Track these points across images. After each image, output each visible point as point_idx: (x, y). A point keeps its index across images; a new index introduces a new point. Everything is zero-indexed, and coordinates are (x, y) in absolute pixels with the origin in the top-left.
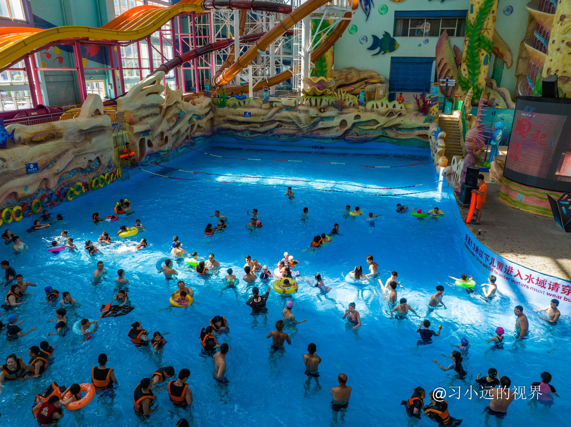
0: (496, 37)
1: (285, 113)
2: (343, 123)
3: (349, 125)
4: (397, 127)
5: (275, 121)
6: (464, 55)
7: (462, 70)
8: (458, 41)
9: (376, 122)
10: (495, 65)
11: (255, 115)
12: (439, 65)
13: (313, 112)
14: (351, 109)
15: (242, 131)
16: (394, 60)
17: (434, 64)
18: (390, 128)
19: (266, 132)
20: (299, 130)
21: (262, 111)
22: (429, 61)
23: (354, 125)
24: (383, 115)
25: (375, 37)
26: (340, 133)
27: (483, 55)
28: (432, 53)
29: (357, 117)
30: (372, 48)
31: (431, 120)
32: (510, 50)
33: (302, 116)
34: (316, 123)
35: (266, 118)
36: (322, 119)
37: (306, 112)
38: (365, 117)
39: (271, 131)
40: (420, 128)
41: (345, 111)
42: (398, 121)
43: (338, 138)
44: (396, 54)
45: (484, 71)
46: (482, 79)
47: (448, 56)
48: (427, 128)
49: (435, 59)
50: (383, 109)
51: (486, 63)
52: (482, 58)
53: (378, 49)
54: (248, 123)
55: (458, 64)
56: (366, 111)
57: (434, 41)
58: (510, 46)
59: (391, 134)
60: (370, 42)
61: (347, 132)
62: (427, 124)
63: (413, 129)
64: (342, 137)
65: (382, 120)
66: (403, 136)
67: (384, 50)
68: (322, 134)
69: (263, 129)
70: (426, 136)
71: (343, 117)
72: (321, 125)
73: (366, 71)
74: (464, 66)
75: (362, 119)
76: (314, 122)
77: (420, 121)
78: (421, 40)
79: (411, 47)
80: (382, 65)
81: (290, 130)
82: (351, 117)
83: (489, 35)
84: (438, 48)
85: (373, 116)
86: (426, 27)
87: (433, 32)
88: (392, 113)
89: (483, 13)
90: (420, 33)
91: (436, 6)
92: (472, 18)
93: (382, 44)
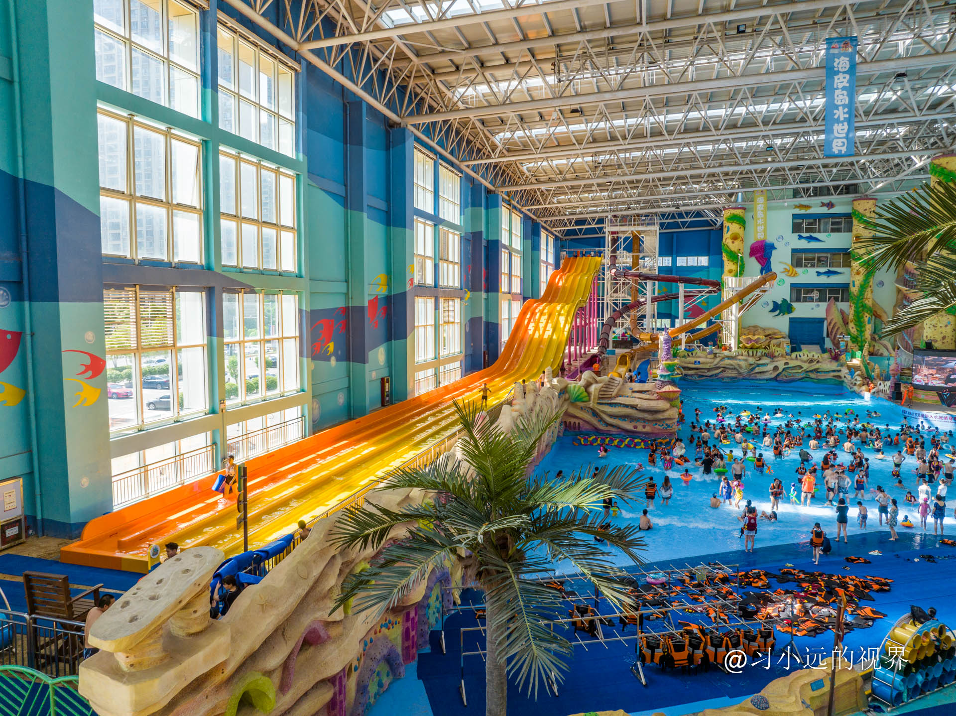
0: (875, 304)
1: (727, 362)
2: (776, 368)
3: (780, 370)
4: (816, 371)
5: (719, 368)
6: (851, 317)
7: (850, 328)
8: (843, 306)
9: (801, 367)
10: (875, 324)
11: (703, 363)
12: (830, 324)
13: (751, 360)
14: (780, 358)
15: (691, 375)
16: (792, 321)
17: (825, 323)
18: (811, 371)
19: (712, 376)
20: (740, 373)
21: (710, 361)
22: (821, 321)
23: (784, 370)
24: (805, 362)
25: (775, 303)
26: (773, 376)
27: (866, 317)
28: (822, 315)
29: (786, 363)
30: (773, 311)
31: (842, 365)
32: (885, 312)
33: (743, 364)
34: (754, 368)
35: (712, 366)
36: (758, 365)
37: (746, 360)
38: (792, 364)
39: (716, 375)
40: (834, 371)
41: (775, 359)
42: (817, 366)
43: (771, 379)
44: (793, 315)
45: (868, 329)
46: (868, 333)
47: (836, 318)
48: (840, 371)
49: (826, 319)
50: (805, 358)
51: (869, 323)
52: (866, 319)
53: (778, 312)
54: (697, 369)
55: (846, 323)
56: (792, 359)
57: (824, 305)
58: (886, 310)
59: (812, 375)
60: (771, 306)
61: (778, 375)
62: (839, 368)
63: (828, 372)
64: (775, 379)
65: (805, 366)
66: (821, 376)
67: (782, 312)
68: (759, 376)
69: (710, 374)
70: (839, 377)
71: (775, 364)
72: (757, 370)
73: (769, 329)
74: (851, 325)
75: (790, 365)
76: (752, 367)
77: (834, 366)
78: (813, 305)
79: (804, 310)
80: (782, 324)
81: (733, 374)
82: (781, 364)
83: (869, 303)
84: (828, 311)
85: (798, 363)
86: (816, 295)
87: (822, 299)
88: (811, 361)
89: (863, 287)
90: (812, 300)
91: (824, 280)
92: (854, 290)
93: (781, 308)
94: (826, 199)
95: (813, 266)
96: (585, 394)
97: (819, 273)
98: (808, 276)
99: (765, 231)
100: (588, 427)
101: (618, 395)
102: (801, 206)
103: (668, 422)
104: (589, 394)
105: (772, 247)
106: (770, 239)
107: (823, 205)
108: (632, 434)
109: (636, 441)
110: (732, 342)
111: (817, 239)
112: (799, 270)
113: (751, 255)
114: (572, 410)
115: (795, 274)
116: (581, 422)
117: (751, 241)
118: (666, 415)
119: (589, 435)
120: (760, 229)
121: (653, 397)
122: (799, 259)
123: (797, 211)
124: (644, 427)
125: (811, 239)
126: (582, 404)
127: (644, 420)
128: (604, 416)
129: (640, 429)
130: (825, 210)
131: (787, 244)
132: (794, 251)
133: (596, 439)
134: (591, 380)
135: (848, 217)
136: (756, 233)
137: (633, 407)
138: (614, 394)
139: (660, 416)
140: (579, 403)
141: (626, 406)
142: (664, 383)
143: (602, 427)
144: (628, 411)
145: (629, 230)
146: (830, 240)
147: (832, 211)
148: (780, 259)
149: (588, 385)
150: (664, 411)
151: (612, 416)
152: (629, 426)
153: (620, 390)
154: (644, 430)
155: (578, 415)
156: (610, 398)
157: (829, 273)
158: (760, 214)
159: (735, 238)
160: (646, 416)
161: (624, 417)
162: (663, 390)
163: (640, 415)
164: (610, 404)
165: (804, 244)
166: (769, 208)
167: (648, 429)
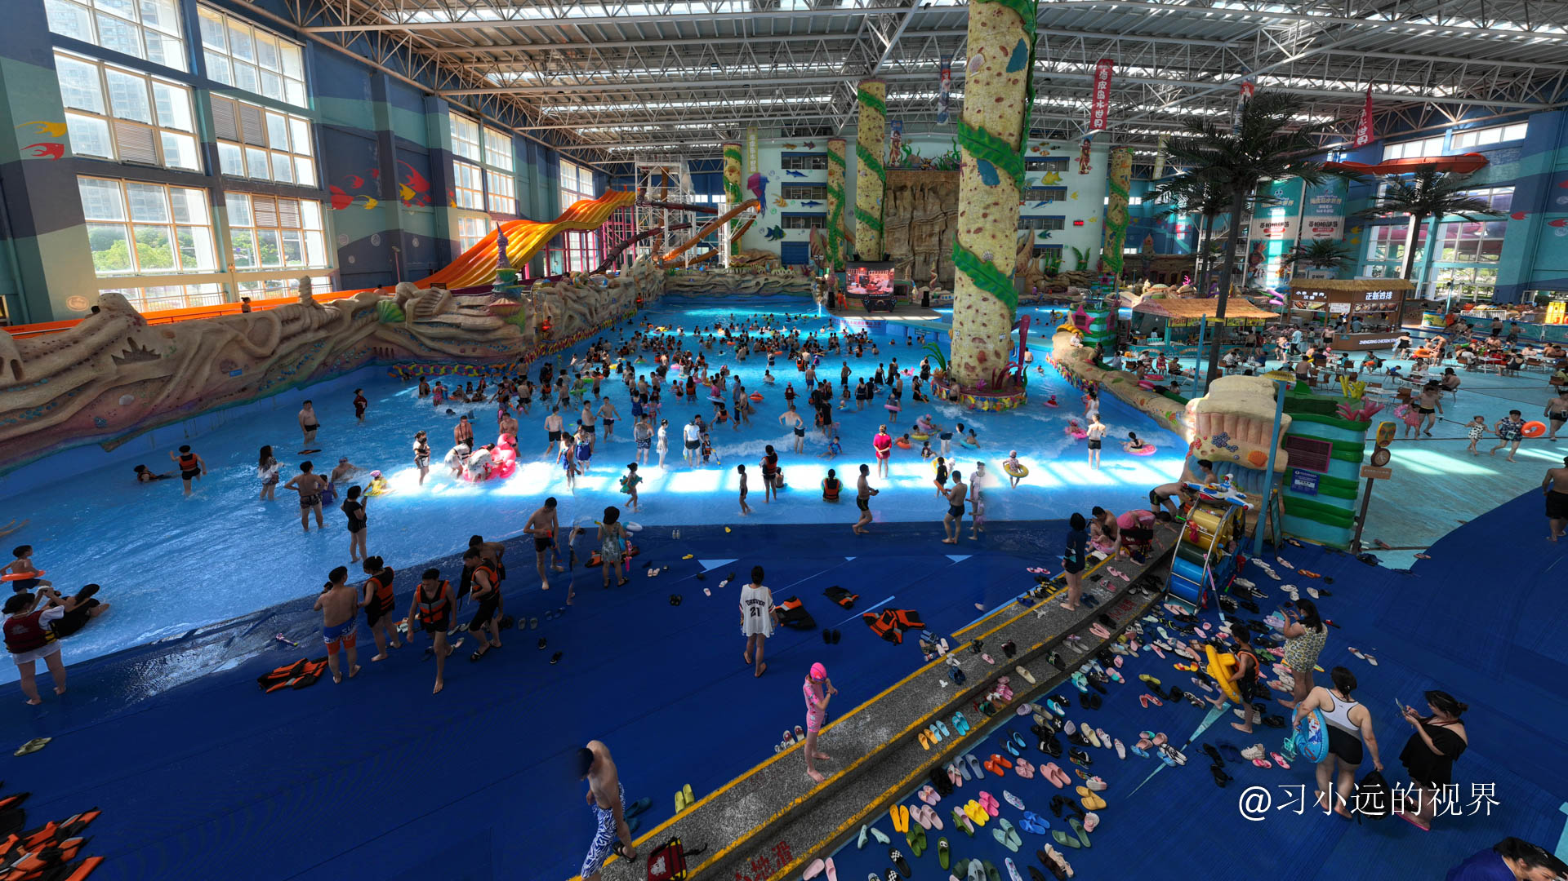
0: (846, 229)
1: (718, 279)
2: (758, 284)
3: (761, 285)
4: (791, 285)
5: (712, 284)
6: (828, 240)
7: (827, 249)
8: (822, 231)
9: (778, 282)
12: (813, 247)
13: (737, 277)
14: (762, 275)
15: (687, 292)
16: (784, 244)
17: (810, 246)
19: (702, 291)
20: (728, 289)
21: (706, 278)
22: (805, 244)
23: (764, 285)
24: (782, 278)
25: (769, 229)
26: (756, 290)
27: (839, 239)
28: (807, 239)
29: (766, 280)
30: (768, 236)
31: (811, 280)
33: (730, 280)
35: (706, 283)
36: (743, 282)
38: (771, 280)
40: (805, 284)
41: (758, 276)
42: (791, 281)
43: (754, 293)
44: (784, 239)
47: (818, 242)
49: (810, 243)
51: (841, 245)
52: (839, 241)
53: (772, 237)
54: (691, 286)
55: (824, 246)
56: (771, 275)
57: (808, 231)
59: (788, 289)
60: (766, 232)
61: (760, 289)
62: (809, 283)
63: (800, 285)
64: (758, 293)
65: (782, 281)
66: (796, 290)
67: (775, 238)
70: (808, 288)
71: (757, 280)
72: (742, 286)
73: (766, 251)
74: (828, 247)
75: (769, 281)
76: (738, 284)
77: (804, 281)
78: (800, 231)
79: (793, 235)
80: (775, 247)
81: (720, 289)
82: (762, 280)
83: (841, 228)
84: (811, 235)
85: (776, 279)
86: (802, 222)
87: (807, 226)
88: (787, 277)
89: (836, 215)
90: (799, 227)
91: (807, 209)
92: (829, 217)
93: (775, 233)
94: (808, 140)
95: (799, 198)
96: (399, 312)
97: (803, 204)
98: (795, 206)
99: (756, 165)
100: (405, 353)
101: (441, 312)
102: (788, 146)
103: (504, 343)
104: (404, 312)
105: (766, 180)
106: (764, 173)
107: (806, 145)
108: (461, 359)
109: (467, 367)
110: (726, 262)
111: (801, 175)
112: (788, 201)
113: (749, 186)
114: (381, 333)
115: (785, 205)
116: (395, 348)
117: (748, 175)
118: (499, 334)
119: (409, 363)
120: (753, 163)
121: (482, 313)
122: (788, 191)
123: (785, 150)
124: (474, 351)
125: (796, 174)
126: (396, 325)
127: (476, 342)
128: (423, 339)
129: (469, 353)
130: (806, 150)
131: (778, 178)
132: (784, 184)
133: (418, 368)
134: (405, 294)
135: (824, 156)
136: (751, 168)
137: (458, 326)
138: (435, 311)
139: (491, 336)
140: (390, 324)
141: (451, 325)
142: (498, 296)
143: (424, 353)
144: (452, 331)
145: (657, 166)
146: (813, 176)
147: (813, 150)
148: (773, 190)
149: (402, 301)
150: (495, 330)
151: (433, 338)
152: (454, 350)
153: (444, 305)
154: (474, 354)
155: (390, 339)
156: (431, 316)
157: (811, 204)
158: (752, 150)
159: (732, 170)
160: (475, 336)
161: (449, 339)
162: (496, 303)
163: (468, 336)
164: (431, 324)
165: (791, 179)
166: (760, 146)
167: (478, 353)
